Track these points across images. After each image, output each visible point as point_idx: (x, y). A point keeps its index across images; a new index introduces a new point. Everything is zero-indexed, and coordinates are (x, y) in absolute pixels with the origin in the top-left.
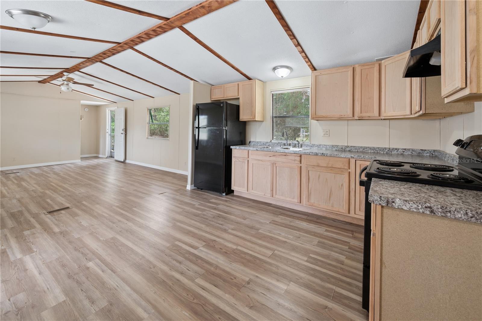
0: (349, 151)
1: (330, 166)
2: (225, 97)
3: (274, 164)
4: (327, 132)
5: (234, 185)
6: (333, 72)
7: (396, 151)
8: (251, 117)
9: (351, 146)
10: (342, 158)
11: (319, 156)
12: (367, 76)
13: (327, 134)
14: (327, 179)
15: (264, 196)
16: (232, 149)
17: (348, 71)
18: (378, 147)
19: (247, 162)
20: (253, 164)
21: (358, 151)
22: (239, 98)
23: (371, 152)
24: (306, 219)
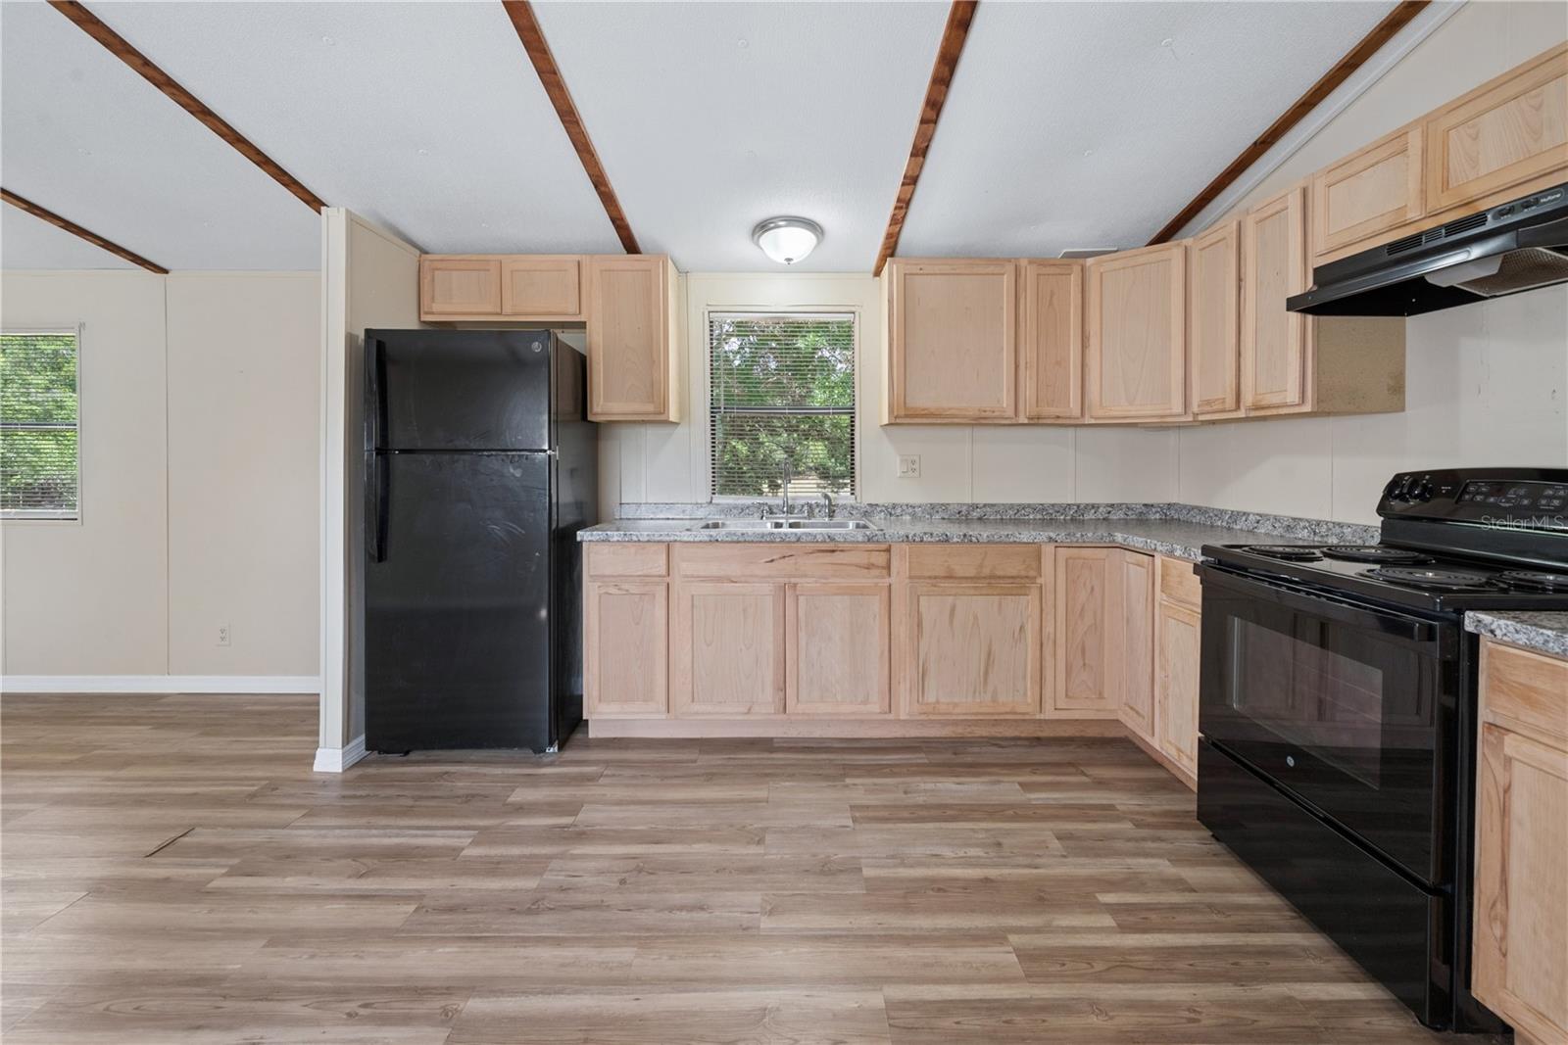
0: (980, 519)
1: (986, 571)
2: (507, 309)
3: (785, 590)
4: (913, 462)
5: (600, 700)
6: (958, 271)
7: (1093, 511)
8: (650, 408)
9: (985, 505)
10: (1025, 543)
11: (954, 543)
12: (1051, 297)
13: (914, 470)
14: (976, 618)
15: (746, 717)
16: (581, 542)
17: (1003, 274)
18: (1053, 502)
19: (661, 592)
20: (693, 596)
21: (1002, 519)
22: (585, 323)
23: (1035, 519)
24: (930, 765)
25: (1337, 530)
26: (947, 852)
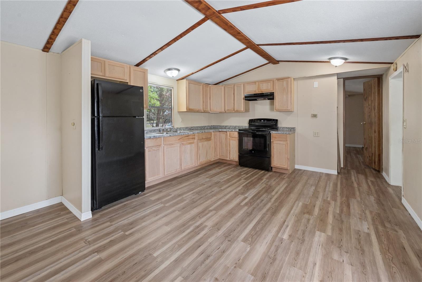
3: (181, 145)
6: (195, 84)
12: (206, 91)
13: (183, 121)
14: (205, 145)
17: (201, 85)
22: (128, 82)
25: (242, 127)
26: (225, 176)
